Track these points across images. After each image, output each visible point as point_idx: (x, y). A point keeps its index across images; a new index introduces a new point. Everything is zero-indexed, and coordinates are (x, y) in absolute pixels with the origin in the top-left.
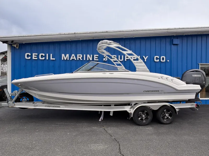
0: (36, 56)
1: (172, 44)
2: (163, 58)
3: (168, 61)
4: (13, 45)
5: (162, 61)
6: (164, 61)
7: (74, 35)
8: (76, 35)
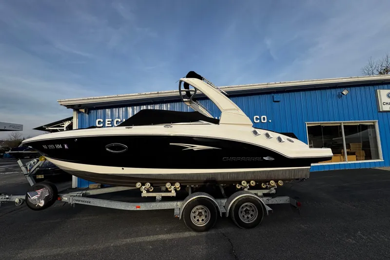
0: (110, 123)
1: (272, 101)
2: (264, 118)
3: (270, 121)
4: (80, 110)
5: (262, 121)
6: (266, 121)
7: (157, 95)
8: (159, 95)
